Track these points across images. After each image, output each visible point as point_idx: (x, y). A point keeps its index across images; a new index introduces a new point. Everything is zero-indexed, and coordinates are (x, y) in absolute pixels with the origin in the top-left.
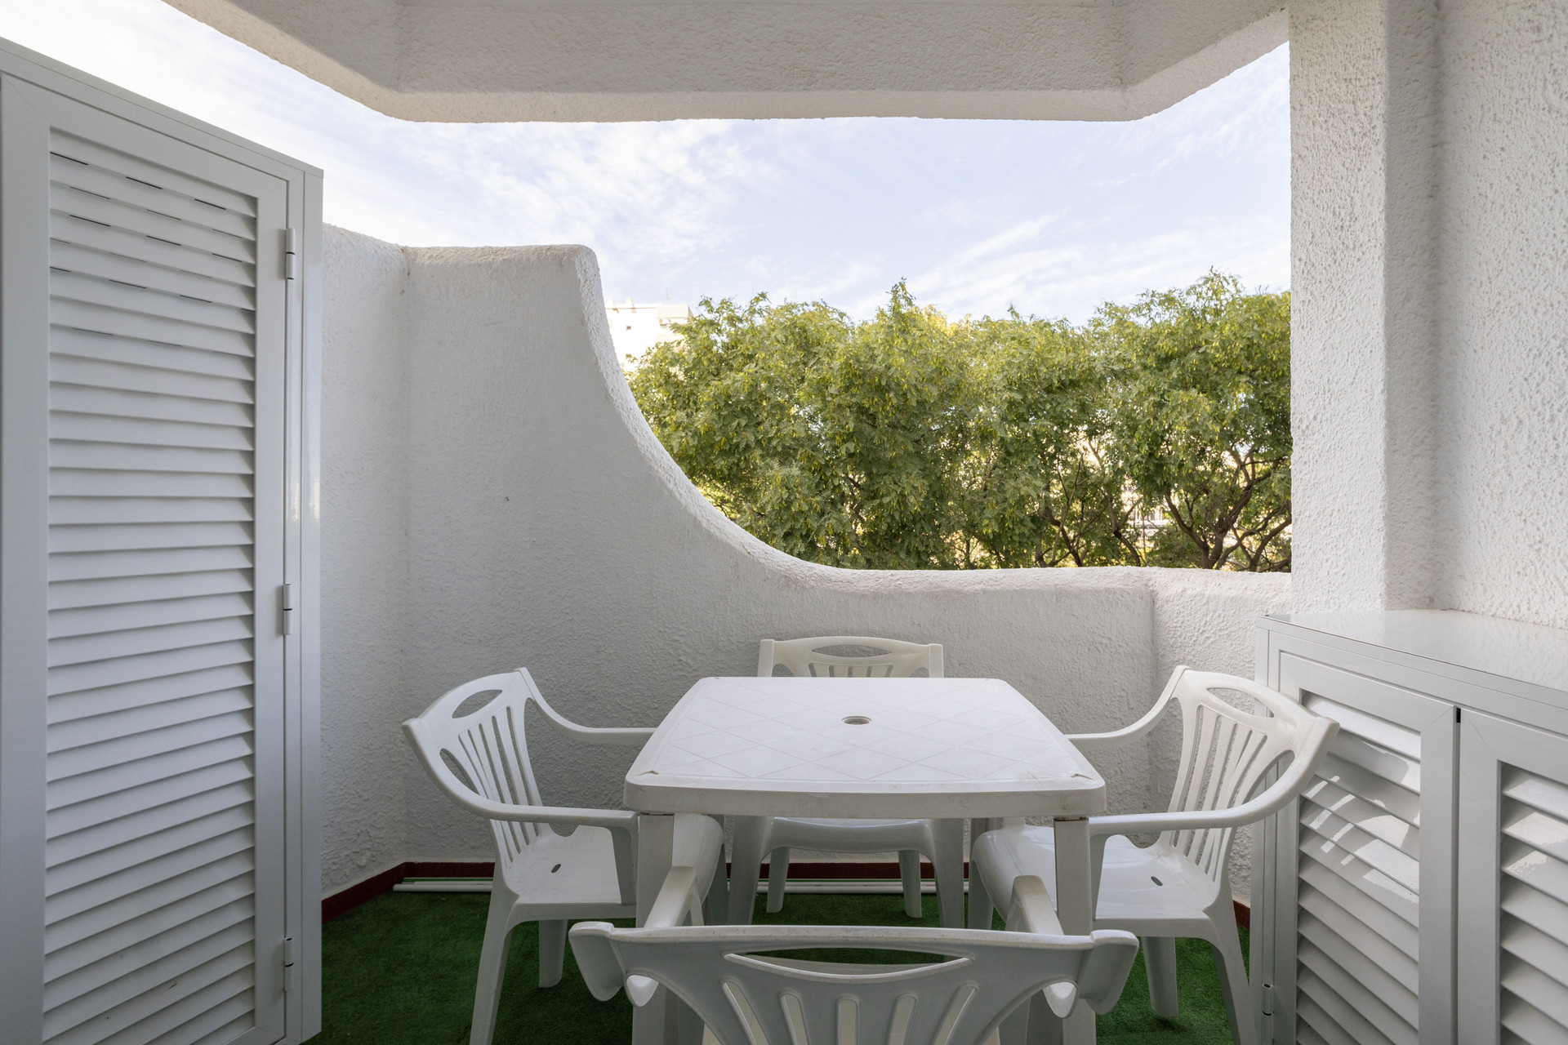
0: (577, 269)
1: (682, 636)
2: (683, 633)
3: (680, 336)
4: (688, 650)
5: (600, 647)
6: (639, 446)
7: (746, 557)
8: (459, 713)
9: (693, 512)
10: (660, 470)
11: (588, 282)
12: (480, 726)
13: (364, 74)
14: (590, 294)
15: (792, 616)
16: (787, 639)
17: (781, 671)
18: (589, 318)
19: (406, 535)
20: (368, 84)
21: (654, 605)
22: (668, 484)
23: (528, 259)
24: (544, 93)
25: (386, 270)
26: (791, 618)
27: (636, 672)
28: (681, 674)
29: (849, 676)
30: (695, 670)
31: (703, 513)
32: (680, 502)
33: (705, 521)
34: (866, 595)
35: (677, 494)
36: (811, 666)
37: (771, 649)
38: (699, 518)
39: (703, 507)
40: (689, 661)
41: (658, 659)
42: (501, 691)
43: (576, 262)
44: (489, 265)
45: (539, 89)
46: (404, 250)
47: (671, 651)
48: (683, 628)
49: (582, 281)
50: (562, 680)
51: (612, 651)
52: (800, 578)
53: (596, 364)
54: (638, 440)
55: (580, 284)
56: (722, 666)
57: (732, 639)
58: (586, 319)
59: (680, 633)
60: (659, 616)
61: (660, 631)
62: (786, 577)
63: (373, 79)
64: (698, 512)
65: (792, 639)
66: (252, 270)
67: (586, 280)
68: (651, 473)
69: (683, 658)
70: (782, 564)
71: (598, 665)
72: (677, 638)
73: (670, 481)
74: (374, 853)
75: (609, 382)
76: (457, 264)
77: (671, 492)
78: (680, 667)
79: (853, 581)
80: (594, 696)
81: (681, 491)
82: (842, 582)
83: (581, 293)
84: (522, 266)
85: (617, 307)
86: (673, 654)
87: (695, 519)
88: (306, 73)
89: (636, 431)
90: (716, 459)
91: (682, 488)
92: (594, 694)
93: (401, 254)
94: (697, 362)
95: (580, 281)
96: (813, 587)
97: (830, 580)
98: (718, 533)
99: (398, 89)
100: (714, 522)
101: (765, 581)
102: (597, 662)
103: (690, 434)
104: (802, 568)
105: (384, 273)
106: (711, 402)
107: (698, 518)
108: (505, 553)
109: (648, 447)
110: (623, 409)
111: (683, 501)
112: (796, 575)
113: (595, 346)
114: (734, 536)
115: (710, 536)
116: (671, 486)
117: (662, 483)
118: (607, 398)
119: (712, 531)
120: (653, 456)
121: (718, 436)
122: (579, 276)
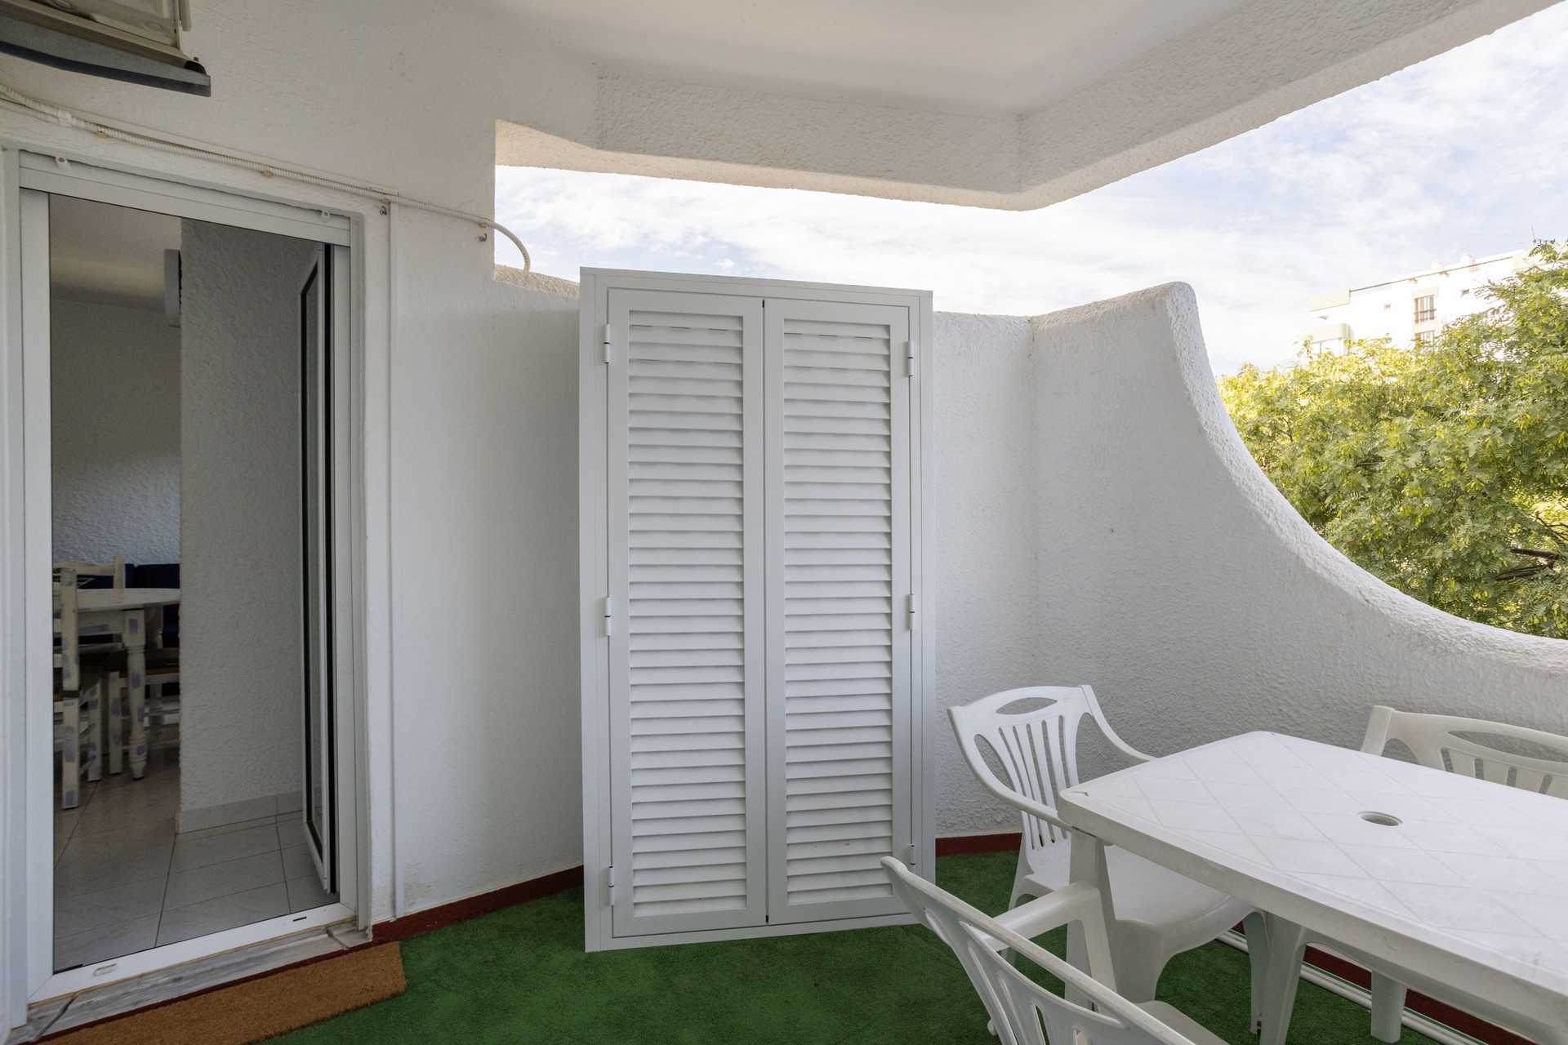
0: (1168, 308)
1: (1282, 683)
2: (1284, 681)
3: (1496, 302)
4: (1290, 701)
5: (1195, 681)
6: (1234, 479)
7: (1363, 605)
8: (1002, 711)
9: (1295, 550)
10: (1257, 504)
11: (1181, 318)
12: (1028, 726)
13: (993, 190)
14: (1182, 330)
15: (1429, 684)
16: (1422, 712)
17: (1397, 750)
18: (1181, 354)
19: (1036, 558)
20: (997, 196)
21: (1251, 646)
22: (1266, 518)
23: (1124, 308)
24: (1131, 150)
25: (1015, 341)
26: (1428, 686)
27: (1233, 713)
28: (1281, 725)
29: (1508, 784)
30: (1298, 724)
31: (1309, 551)
32: (1279, 538)
33: (1310, 560)
34: (1556, 675)
35: (1276, 529)
36: (1445, 753)
37: (1387, 719)
38: (1304, 557)
39: (1309, 544)
40: (1291, 713)
41: (1256, 704)
42: (1056, 701)
43: (1167, 301)
44: (1093, 319)
45: (1127, 147)
46: (1030, 320)
47: (1269, 698)
48: (1283, 675)
49: (1174, 318)
50: (1159, 706)
51: (1207, 687)
52: (1442, 639)
53: (1189, 398)
54: (1233, 473)
55: (1171, 321)
56: (1331, 726)
57: (1344, 698)
58: (1178, 355)
59: (1280, 681)
60: (1257, 658)
61: (1258, 675)
62: (1420, 634)
63: (999, 191)
64: (1302, 549)
65: (1429, 713)
66: (888, 374)
67: (1179, 316)
68: (1247, 507)
69: (1285, 709)
70: (1415, 617)
71: (1193, 698)
72: (1277, 685)
73: (1268, 516)
74: (1008, 815)
75: (1202, 415)
76: (1068, 324)
77: (1268, 527)
78: (1280, 717)
79: (1535, 652)
80: (1189, 728)
81: (1282, 526)
82: (1514, 651)
83: (1172, 331)
84: (1119, 315)
85: (1447, 269)
86: (1272, 701)
87: (1298, 557)
88: (958, 204)
89: (1231, 464)
90: (1549, 461)
91: (1283, 523)
92: (1189, 726)
93: (1028, 325)
94: (1524, 332)
95: (1171, 318)
96: (1462, 652)
97: (1494, 647)
98: (1326, 575)
99: (1020, 190)
100: (1322, 562)
101: (1389, 636)
102: (1192, 695)
103: (1500, 431)
104: (1447, 627)
105: (1013, 343)
106: (1540, 385)
107: (1300, 556)
108: (1111, 579)
109: (1244, 479)
110: (1218, 441)
111: (1283, 537)
112: (1436, 634)
113: (1187, 381)
114: (1347, 580)
115: (1316, 577)
116: (1270, 521)
117: (1259, 517)
118: (1200, 431)
119: (1318, 571)
120: (1250, 489)
121: (1550, 431)
122: (1170, 314)
